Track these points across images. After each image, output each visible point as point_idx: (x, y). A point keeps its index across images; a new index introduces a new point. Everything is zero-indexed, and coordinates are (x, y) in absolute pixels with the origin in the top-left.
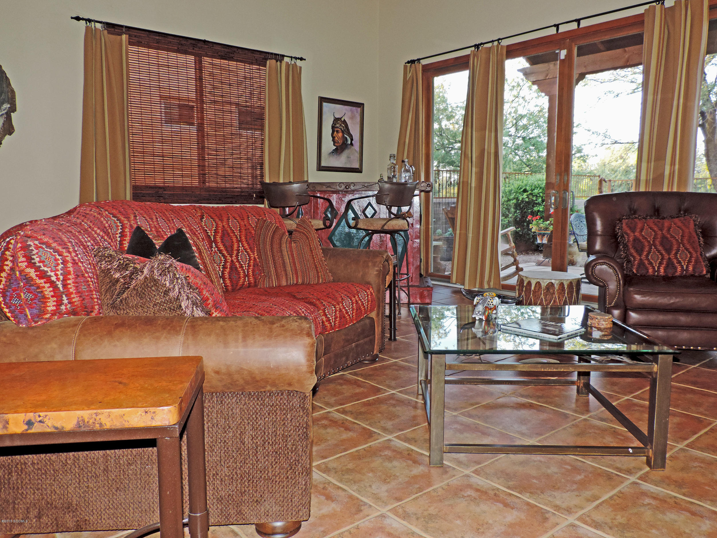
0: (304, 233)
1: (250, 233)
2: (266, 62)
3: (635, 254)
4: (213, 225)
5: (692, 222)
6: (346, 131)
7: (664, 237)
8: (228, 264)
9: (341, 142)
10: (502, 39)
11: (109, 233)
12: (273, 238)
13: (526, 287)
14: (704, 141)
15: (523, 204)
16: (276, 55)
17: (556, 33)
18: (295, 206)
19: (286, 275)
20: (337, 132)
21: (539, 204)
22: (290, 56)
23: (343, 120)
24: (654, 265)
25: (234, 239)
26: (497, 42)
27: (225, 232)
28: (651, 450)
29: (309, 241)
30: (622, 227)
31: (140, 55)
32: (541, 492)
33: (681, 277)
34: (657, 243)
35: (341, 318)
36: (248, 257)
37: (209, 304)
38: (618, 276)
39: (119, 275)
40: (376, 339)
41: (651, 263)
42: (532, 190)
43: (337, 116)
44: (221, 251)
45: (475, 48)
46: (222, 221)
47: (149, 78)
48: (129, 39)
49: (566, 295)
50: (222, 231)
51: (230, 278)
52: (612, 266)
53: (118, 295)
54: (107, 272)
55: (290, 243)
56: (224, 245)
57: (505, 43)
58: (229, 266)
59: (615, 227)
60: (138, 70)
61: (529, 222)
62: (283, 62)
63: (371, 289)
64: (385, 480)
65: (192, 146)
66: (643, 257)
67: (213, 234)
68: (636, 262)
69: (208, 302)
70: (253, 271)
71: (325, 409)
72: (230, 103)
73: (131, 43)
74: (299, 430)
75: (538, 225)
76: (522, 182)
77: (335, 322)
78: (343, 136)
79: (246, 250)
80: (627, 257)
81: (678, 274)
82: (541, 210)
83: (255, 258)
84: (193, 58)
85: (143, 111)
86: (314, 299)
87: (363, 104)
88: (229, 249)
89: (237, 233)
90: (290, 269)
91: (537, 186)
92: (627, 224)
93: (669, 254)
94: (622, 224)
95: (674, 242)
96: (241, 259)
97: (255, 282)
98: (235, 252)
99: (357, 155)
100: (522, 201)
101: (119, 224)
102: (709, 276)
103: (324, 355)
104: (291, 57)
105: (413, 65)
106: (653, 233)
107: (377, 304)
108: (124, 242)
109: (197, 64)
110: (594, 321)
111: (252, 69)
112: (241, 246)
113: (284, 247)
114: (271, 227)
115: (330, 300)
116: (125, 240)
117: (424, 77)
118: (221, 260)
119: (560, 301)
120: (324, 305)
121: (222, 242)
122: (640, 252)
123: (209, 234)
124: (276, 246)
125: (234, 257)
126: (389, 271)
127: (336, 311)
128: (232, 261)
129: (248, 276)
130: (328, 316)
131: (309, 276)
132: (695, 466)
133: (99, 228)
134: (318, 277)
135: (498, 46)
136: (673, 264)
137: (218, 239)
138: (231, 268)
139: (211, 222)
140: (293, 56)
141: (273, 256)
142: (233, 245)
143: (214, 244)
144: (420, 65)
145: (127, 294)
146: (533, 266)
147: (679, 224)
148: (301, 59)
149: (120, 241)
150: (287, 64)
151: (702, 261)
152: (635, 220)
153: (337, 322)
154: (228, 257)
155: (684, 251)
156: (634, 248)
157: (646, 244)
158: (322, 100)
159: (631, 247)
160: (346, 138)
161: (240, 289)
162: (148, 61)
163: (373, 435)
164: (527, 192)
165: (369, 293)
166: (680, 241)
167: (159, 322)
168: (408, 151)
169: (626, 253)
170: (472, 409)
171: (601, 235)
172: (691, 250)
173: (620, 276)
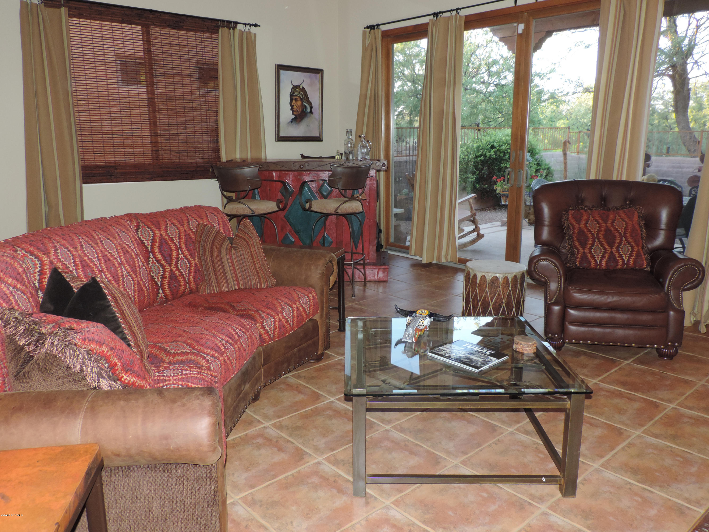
0: (244, 239)
1: (191, 238)
2: (218, 30)
3: (579, 247)
4: (150, 235)
5: (636, 213)
6: (305, 98)
7: (607, 230)
8: (167, 273)
9: (299, 110)
10: (460, 9)
11: (23, 279)
12: (213, 244)
13: (472, 279)
14: (673, 92)
15: (491, 161)
16: (228, 22)
17: (514, 5)
18: (246, 191)
19: (227, 282)
20: (296, 100)
21: (507, 160)
22: (244, 22)
23: (301, 87)
24: (596, 259)
25: (173, 247)
26: (455, 11)
27: (163, 241)
28: (563, 479)
29: (249, 247)
30: (568, 218)
31: (82, 28)
32: (454, 527)
33: (623, 271)
34: (601, 236)
35: (281, 328)
36: (188, 264)
37: (118, 369)
38: (560, 272)
39: (24, 342)
40: (320, 340)
41: (593, 257)
42: (500, 146)
43: (295, 84)
44: (159, 261)
45: (434, 17)
46: (159, 229)
47: (92, 52)
48: (69, 11)
49: (510, 288)
50: (160, 240)
51: (169, 287)
52: (554, 263)
53: (22, 366)
54: (11, 338)
55: (230, 250)
56: (162, 255)
57: (464, 13)
58: (168, 276)
59: (562, 217)
60: (80, 44)
61: (495, 183)
62: (236, 29)
63: (313, 293)
64: (307, 514)
65: (142, 122)
66: (587, 250)
67: (150, 244)
68: (580, 255)
69: (116, 368)
70: (194, 277)
71: (262, 423)
72: (182, 75)
73: (70, 16)
74: (207, 497)
75: (501, 186)
76: (491, 138)
77: (274, 333)
78: (302, 104)
79: (186, 257)
80: (571, 248)
81: (619, 267)
82: (508, 166)
83: (196, 264)
84: (139, 28)
85: (88, 87)
86: (253, 310)
87: (322, 70)
88: (168, 258)
89: (176, 240)
90: (231, 276)
91: (505, 141)
92: (573, 215)
93: (611, 248)
94: (568, 215)
95: (617, 235)
96: (181, 267)
97: (197, 288)
98: (174, 261)
99: (318, 124)
100: (490, 157)
101: (37, 262)
102: (649, 269)
103: (264, 365)
104: (245, 24)
105: (372, 31)
106: (597, 225)
107: (320, 307)
108: (44, 280)
109: (145, 35)
110: (518, 346)
111: (204, 38)
112: (180, 253)
113: (224, 255)
114: (211, 232)
115: (269, 311)
116: (45, 278)
117: (384, 44)
118: (160, 270)
119: (504, 294)
120: (263, 317)
121: (160, 252)
122: (583, 244)
123: (146, 244)
124: (215, 254)
125: (173, 266)
126: (333, 271)
127: (275, 322)
128: (171, 270)
129: (189, 283)
130: (267, 328)
131: (251, 282)
132: (605, 490)
133: (10, 277)
134: (260, 282)
135: (456, 16)
136: (615, 257)
137: (156, 249)
138: (170, 277)
139: (148, 232)
140: (247, 23)
141: (213, 263)
142: (172, 253)
143: (151, 255)
144: (380, 30)
145: (30, 368)
146: (498, 226)
147: (623, 216)
148: (256, 25)
149: (39, 280)
150: (241, 33)
151: (642, 254)
152: (582, 211)
153: (276, 333)
154: (167, 267)
155: (626, 245)
156: (578, 240)
157: (590, 236)
158: (280, 68)
159: (575, 239)
160: (305, 106)
161: (181, 296)
162: (91, 34)
163: (304, 456)
164: (495, 148)
165: (311, 297)
166: (623, 234)
167: (58, 404)
168: (368, 121)
169: (570, 245)
170: (405, 421)
171: (547, 226)
172: (633, 244)
173: (561, 273)
